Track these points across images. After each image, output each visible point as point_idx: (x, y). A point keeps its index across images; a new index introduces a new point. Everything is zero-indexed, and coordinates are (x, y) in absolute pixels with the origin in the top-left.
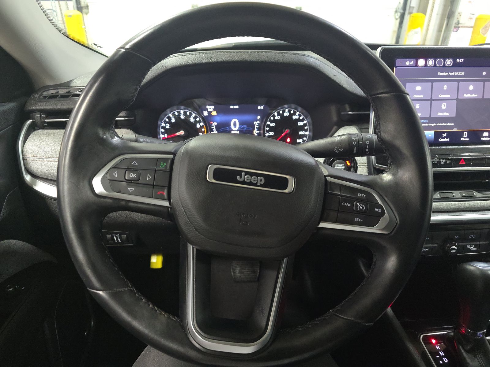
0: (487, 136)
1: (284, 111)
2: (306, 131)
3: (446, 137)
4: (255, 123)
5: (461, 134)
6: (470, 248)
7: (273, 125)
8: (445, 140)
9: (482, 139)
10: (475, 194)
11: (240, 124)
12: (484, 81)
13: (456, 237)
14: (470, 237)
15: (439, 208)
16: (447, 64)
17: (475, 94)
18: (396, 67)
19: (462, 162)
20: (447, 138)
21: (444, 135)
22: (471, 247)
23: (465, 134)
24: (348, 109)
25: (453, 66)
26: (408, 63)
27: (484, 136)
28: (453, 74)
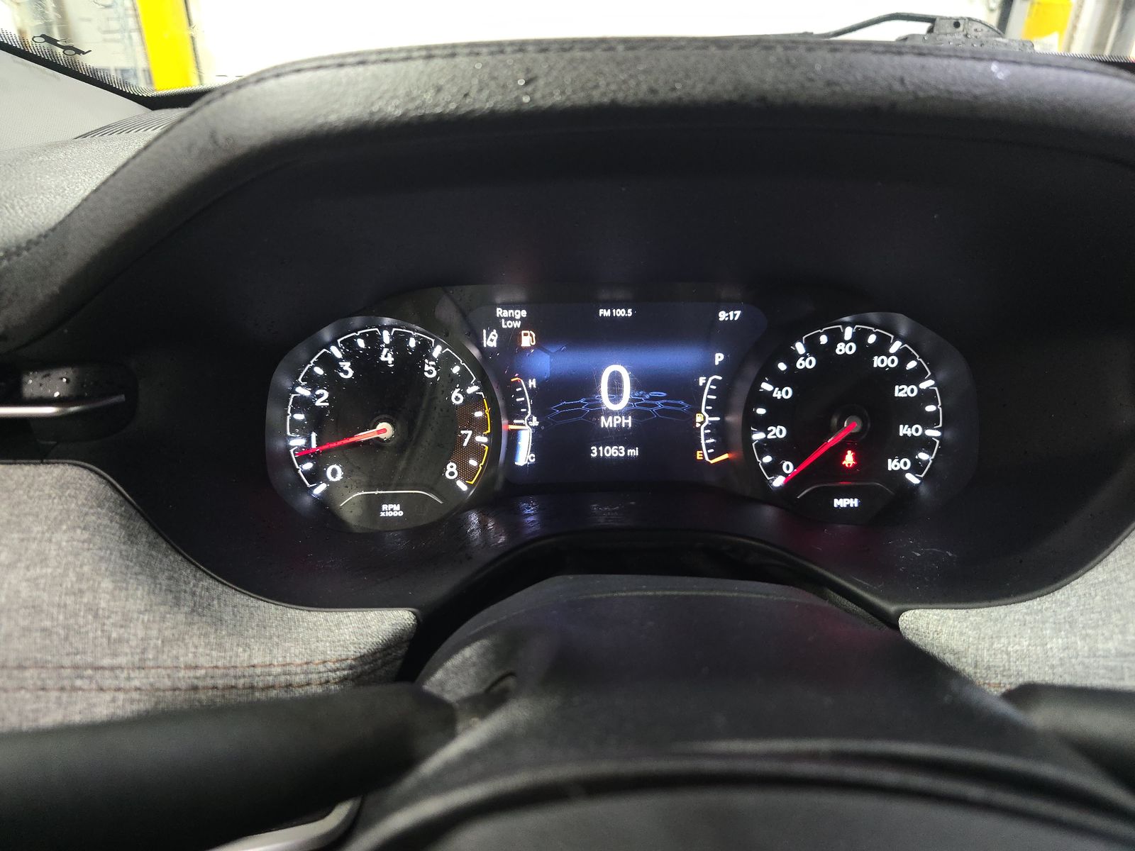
1: (836, 337)
2: (929, 421)
4: (702, 380)
7: (786, 393)
11: (640, 383)
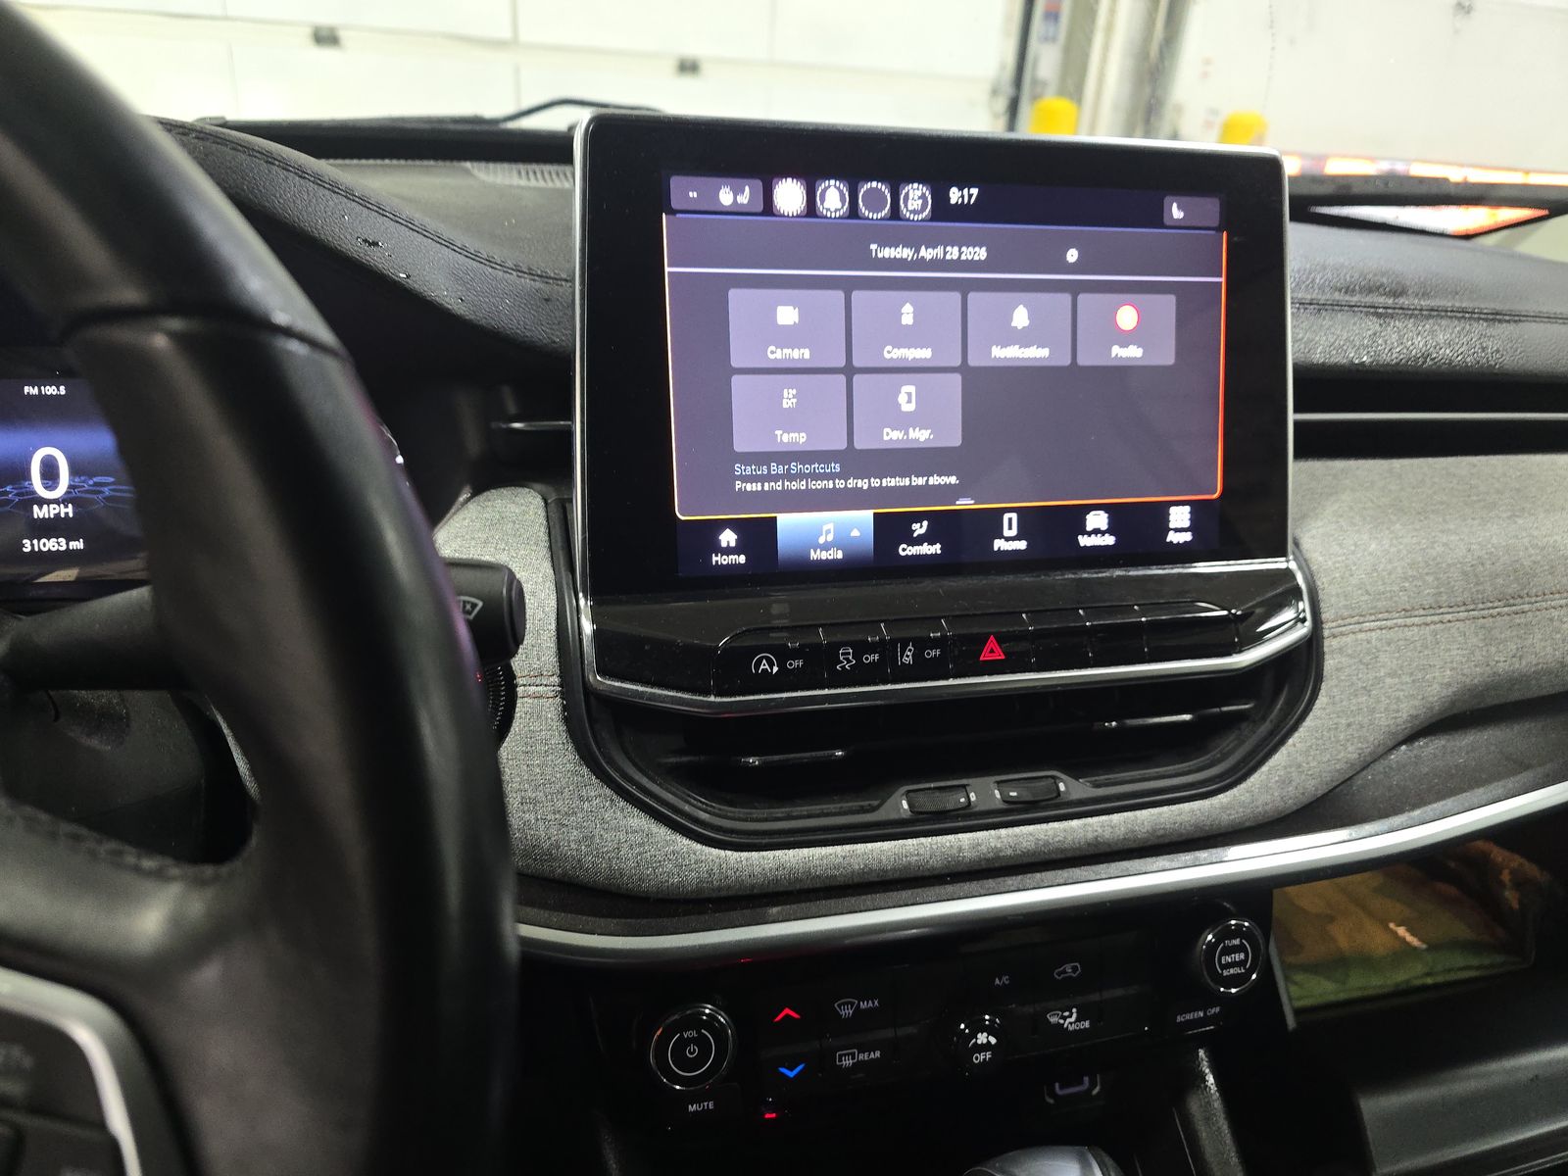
0: (1104, 526)
3: (927, 538)
5: (991, 523)
6: (1062, 1021)
8: (926, 549)
9: (1082, 544)
10: (1062, 787)
12: (1075, 289)
13: (997, 981)
14: (1059, 974)
15: (907, 867)
16: (910, 208)
17: (1041, 346)
18: (672, 212)
19: (992, 651)
20: (932, 543)
21: (920, 529)
22: (1065, 1018)
23: (1010, 524)
24: (512, 408)
25: (936, 215)
26: (726, 197)
27: (1089, 528)
28: (938, 252)
